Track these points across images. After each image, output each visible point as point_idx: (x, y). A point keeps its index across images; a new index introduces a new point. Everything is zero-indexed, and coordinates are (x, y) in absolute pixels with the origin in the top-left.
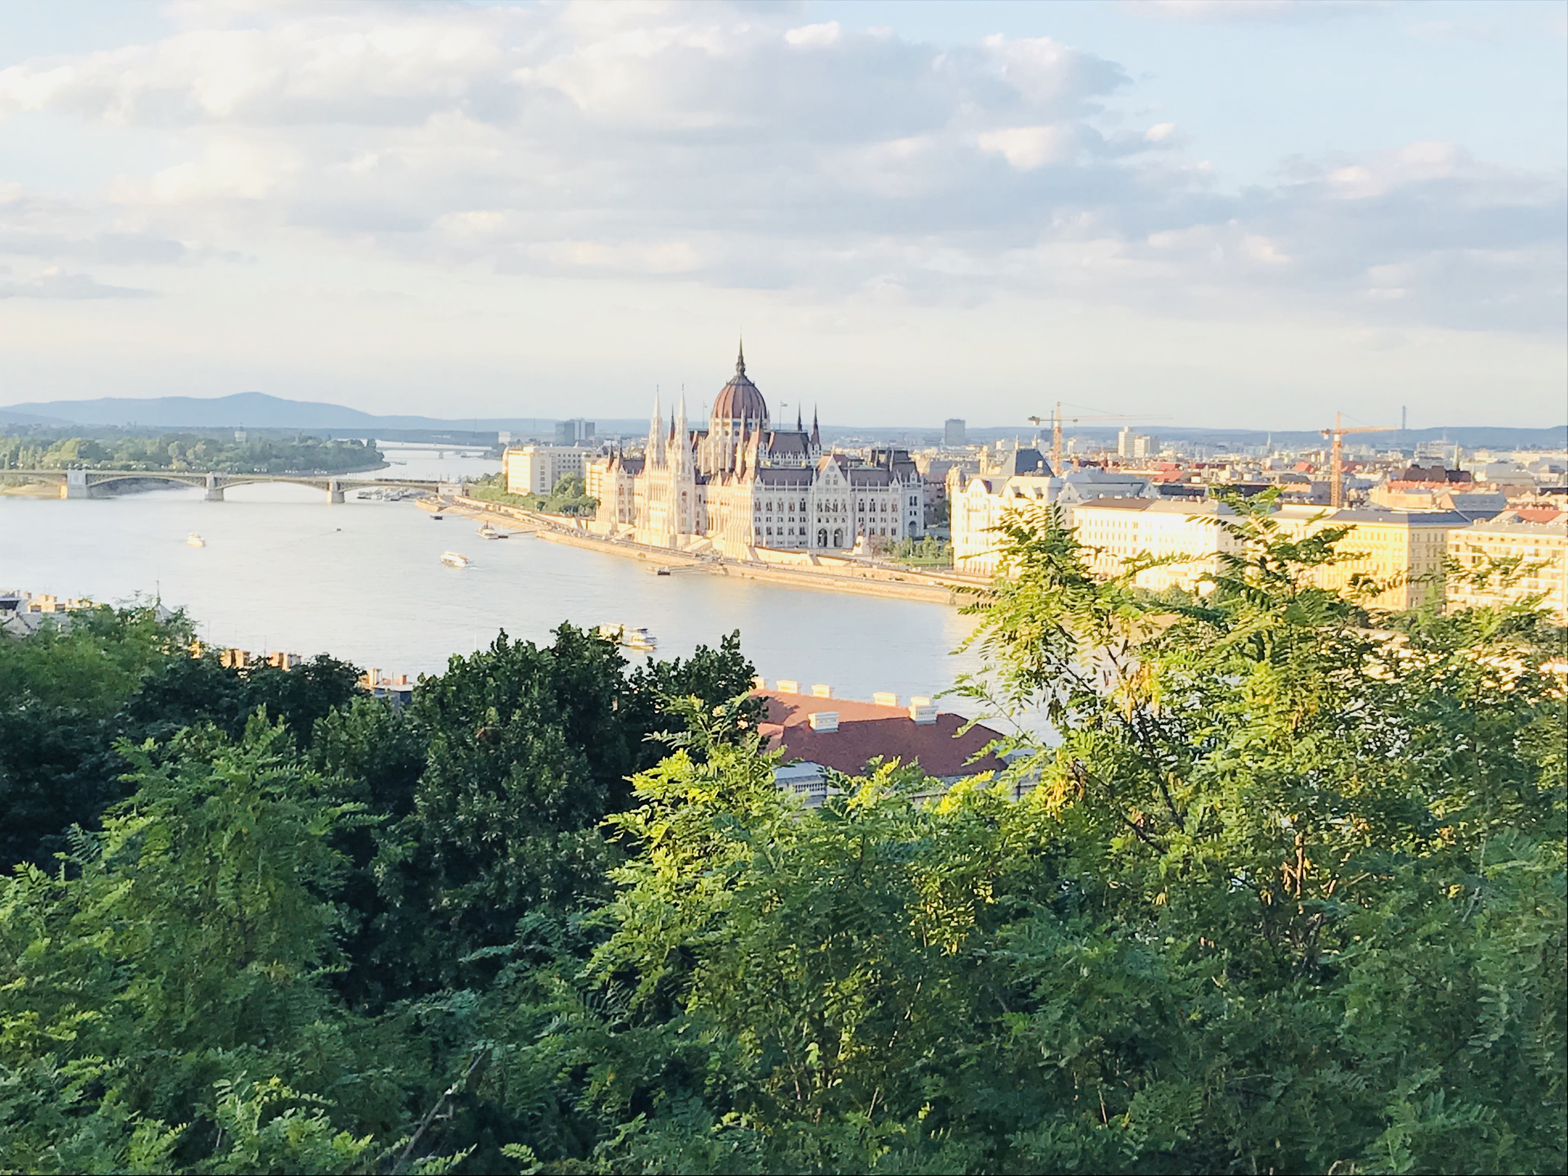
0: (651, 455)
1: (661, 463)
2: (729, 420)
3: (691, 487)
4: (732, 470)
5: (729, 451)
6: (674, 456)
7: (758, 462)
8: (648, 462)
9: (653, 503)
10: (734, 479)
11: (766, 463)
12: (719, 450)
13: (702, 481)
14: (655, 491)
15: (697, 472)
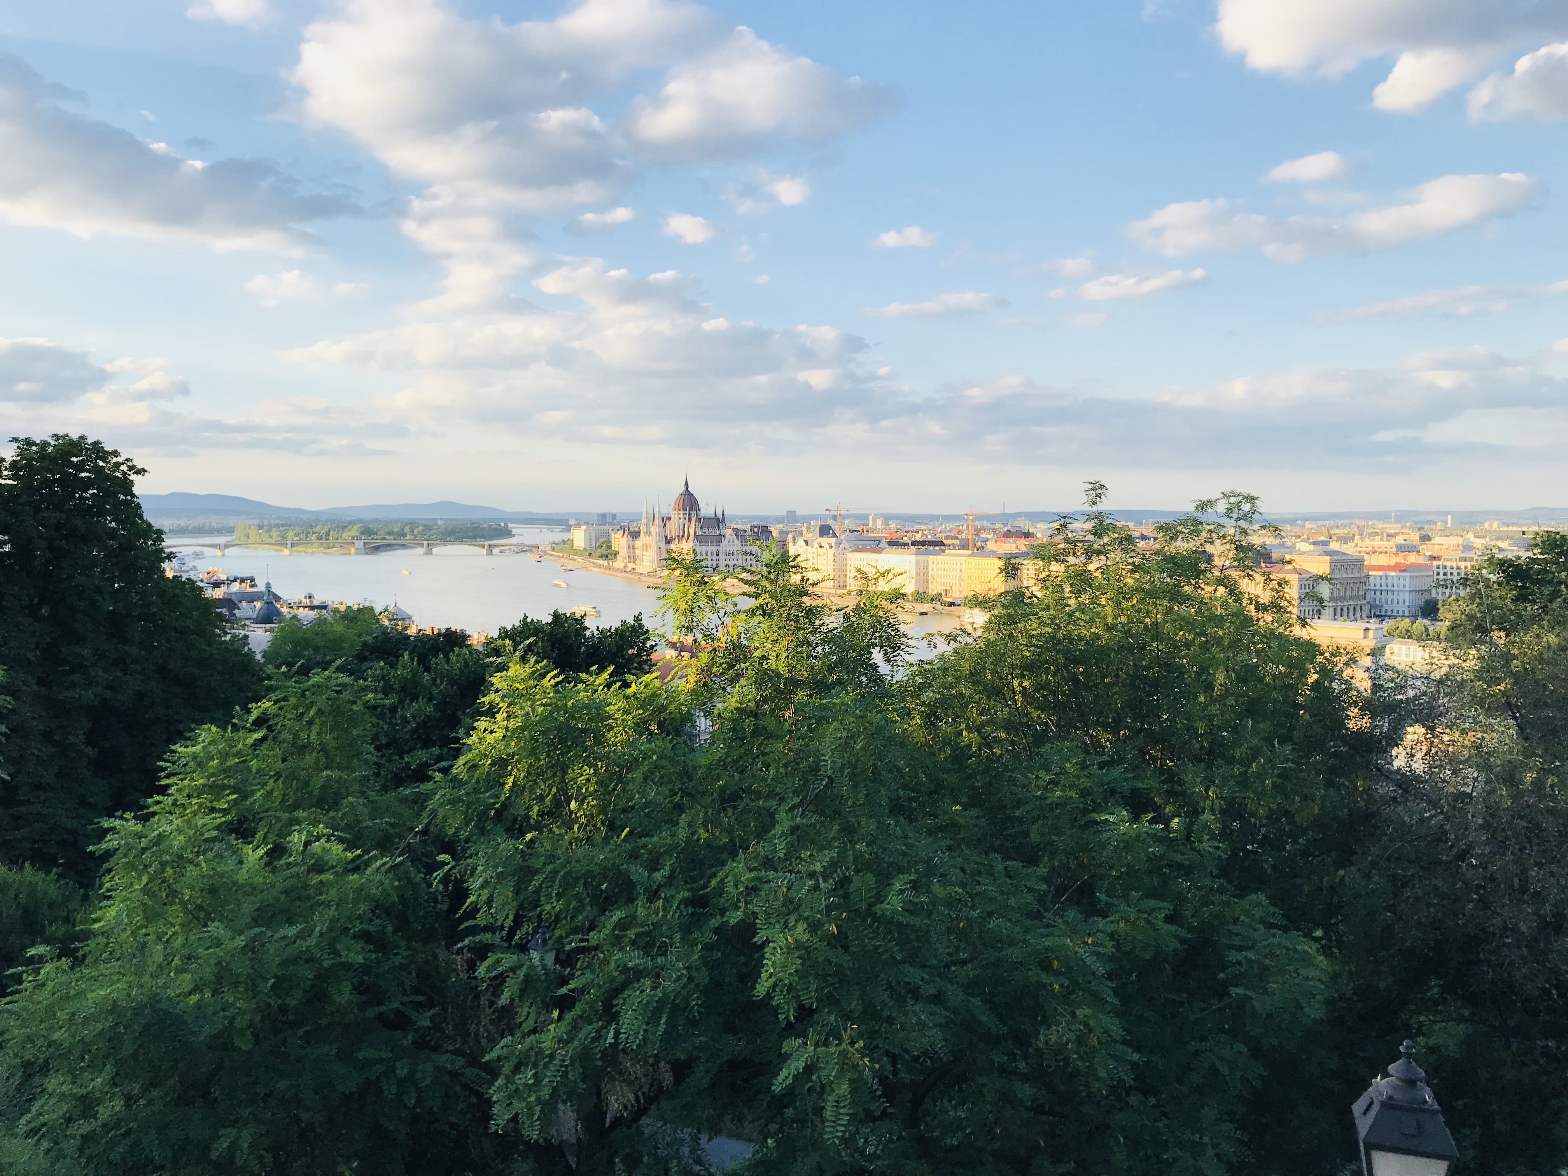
0: (643, 530)
1: (649, 533)
2: (681, 512)
3: (663, 544)
4: (683, 536)
5: (681, 527)
6: (654, 530)
7: (695, 532)
8: (642, 533)
9: (645, 553)
10: (684, 541)
11: (699, 533)
12: (677, 526)
13: (668, 542)
14: (646, 547)
15: (666, 537)
